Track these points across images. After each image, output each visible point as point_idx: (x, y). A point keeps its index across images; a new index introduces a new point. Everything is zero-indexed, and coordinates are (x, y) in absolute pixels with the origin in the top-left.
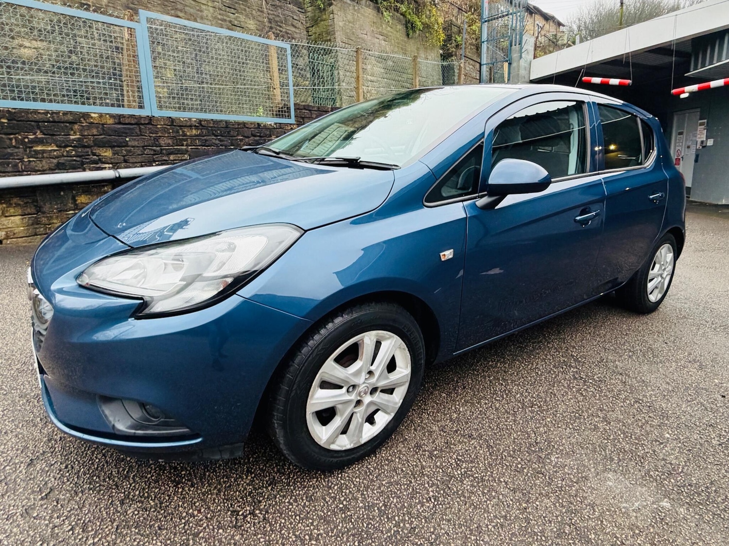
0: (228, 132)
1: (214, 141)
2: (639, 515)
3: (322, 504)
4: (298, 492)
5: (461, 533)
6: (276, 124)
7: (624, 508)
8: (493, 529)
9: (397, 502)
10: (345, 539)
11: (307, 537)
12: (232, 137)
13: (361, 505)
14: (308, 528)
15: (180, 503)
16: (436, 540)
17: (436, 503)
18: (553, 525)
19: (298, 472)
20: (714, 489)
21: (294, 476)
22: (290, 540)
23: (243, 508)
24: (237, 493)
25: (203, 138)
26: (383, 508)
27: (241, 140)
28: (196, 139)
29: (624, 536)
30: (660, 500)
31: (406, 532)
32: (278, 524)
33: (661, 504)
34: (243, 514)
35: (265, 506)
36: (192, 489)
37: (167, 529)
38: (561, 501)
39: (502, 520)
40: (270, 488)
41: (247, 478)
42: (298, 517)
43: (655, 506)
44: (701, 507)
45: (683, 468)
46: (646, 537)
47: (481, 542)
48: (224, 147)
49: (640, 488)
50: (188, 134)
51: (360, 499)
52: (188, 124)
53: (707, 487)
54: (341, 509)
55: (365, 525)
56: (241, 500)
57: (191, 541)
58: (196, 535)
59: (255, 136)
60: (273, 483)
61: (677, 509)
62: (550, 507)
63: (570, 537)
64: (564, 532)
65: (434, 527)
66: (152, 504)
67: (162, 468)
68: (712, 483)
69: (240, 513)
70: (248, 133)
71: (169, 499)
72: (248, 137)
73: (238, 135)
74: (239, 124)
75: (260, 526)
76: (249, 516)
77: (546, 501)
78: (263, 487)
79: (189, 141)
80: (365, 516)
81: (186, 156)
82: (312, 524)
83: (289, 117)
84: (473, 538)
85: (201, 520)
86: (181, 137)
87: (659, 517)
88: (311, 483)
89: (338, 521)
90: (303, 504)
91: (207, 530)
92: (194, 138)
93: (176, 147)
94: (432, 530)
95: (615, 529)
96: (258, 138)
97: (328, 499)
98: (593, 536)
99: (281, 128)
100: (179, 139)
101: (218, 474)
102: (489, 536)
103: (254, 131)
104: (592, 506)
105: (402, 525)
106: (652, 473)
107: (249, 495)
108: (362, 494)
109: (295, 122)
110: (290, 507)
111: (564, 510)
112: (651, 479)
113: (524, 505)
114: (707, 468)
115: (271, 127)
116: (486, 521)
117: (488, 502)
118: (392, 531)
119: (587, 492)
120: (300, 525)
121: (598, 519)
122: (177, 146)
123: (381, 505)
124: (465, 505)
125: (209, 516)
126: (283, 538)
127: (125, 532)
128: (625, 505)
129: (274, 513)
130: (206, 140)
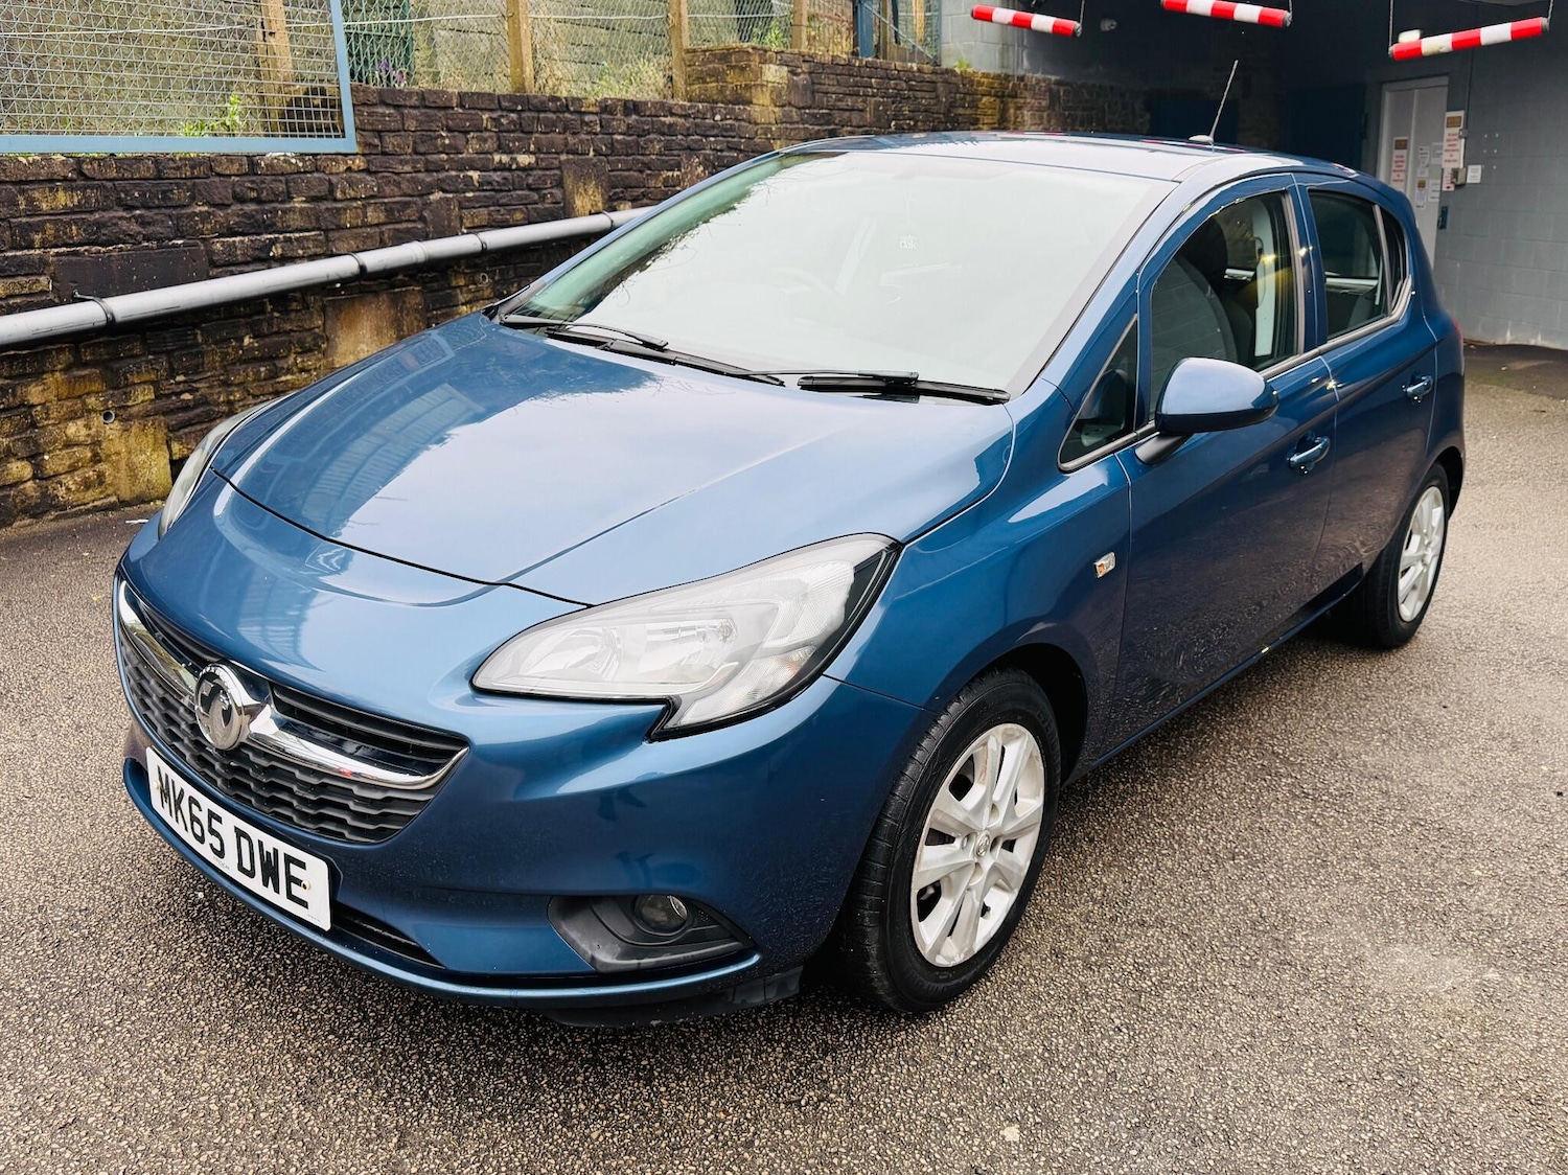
0: (164, 192)
1: (124, 225)
2: (1455, 996)
3: (939, 1066)
4: (884, 1056)
5: (1192, 1066)
6: (301, 156)
7: (1430, 990)
8: (1239, 1053)
9: (1065, 1043)
10: (1008, 1106)
11: (942, 1114)
12: (175, 207)
13: (1007, 1056)
14: (938, 1102)
15: (681, 1107)
16: (1156, 1081)
17: (1131, 1033)
18: (1330, 1031)
19: (863, 1027)
20: (1561, 941)
21: (860, 1034)
22: (918, 1123)
23: (803, 1095)
24: (774, 1075)
25: (91, 218)
26: (1046, 1055)
27: (205, 217)
28: (69, 223)
29: (1440, 1028)
30: (1482, 972)
31: (1102, 1080)
32: (882, 1107)
33: (1485, 976)
34: (807, 1104)
35: (840, 1085)
36: (685, 1083)
37: (687, 1146)
38: (1331, 997)
39: (1249, 1039)
40: (829, 1058)
41: (774, 1050)
42: (909, 1091)
43: (1477, 981)
44: (1545, 970)
45: (1510, 919)
46: (1472, 1024)
47: (1229, 1072)
48: (154, 244)
49: (1449, 960)
50: (44, 206)
51: (1000, 1048)
52: (44, 173)
53: (1551, 941)
54: (977, 1068)
55: (1031, 1083)
56: (789, 1084)
57: (746, 1155)
58: (749, 1144)
59: (242, 200)
60: (826, 1050)
61: (1511, 980)
62: (1317, 1008)
63: (1360, 1042)
64: (1350, 1038)
65: (1144, 1066)
66: (627, 1117)
67: (595, 1062)
68: (1557, 934)
69: (803, 1102)
70: (222, 192)
71: (653, 1105)
72: (223, 206)
73: (193, 198)
74: (195, 163)
75: (853, 1115)
76: (822, 1104)
77: (1307, 1001)
78: (814, 1058)
79: (50, 230)
80: (1023, 1071)
81: (42, 279)
82: (940, 1095)
83: (338, 131)
84: (1213, 1069)
85: (738, 1124)
86: (24, 220)
87: (1486, 995)
88: (899, 1039)
89: (981, 1085)
90: (904, 1071)
91: (762, 1135)
92: (65, 218)
93: (9, 254)
94: (1143, 1070)
95: (1425, 1020)
96: (252, 207)
97: (944, 1057)
98: (1395, 1035)
99: (317, 170)
100: (19, 225)
101: (715, 1053)
102: (1236, 1062)
103: (242, 185)
104: (1382, 996)
105: (1090, 1072)
106: (1463, 935)
107: (799, 1074)
108: (1000, 1041)
109: (356, 149)
110: (886, 1079)
111: (1341, 1009)
112: (1464, 944)
113: (1276, 1013)
114: (1547, 912)
115: (288, 169)
116: (1224, 1044)
117: (1217, 1018)
118: (1080, 1084)
119: (1369, 979)
120: (920, 1101)
121: (1396, 1011)
122: (12, 248)
123: (1040, 1051)
124: (1181, 1028)
125: (748, 1115)
126: (904, 1122)
127: (614, 1164)
128: (1431, 987)
129: (863, 1092)
130: (100, 225)
